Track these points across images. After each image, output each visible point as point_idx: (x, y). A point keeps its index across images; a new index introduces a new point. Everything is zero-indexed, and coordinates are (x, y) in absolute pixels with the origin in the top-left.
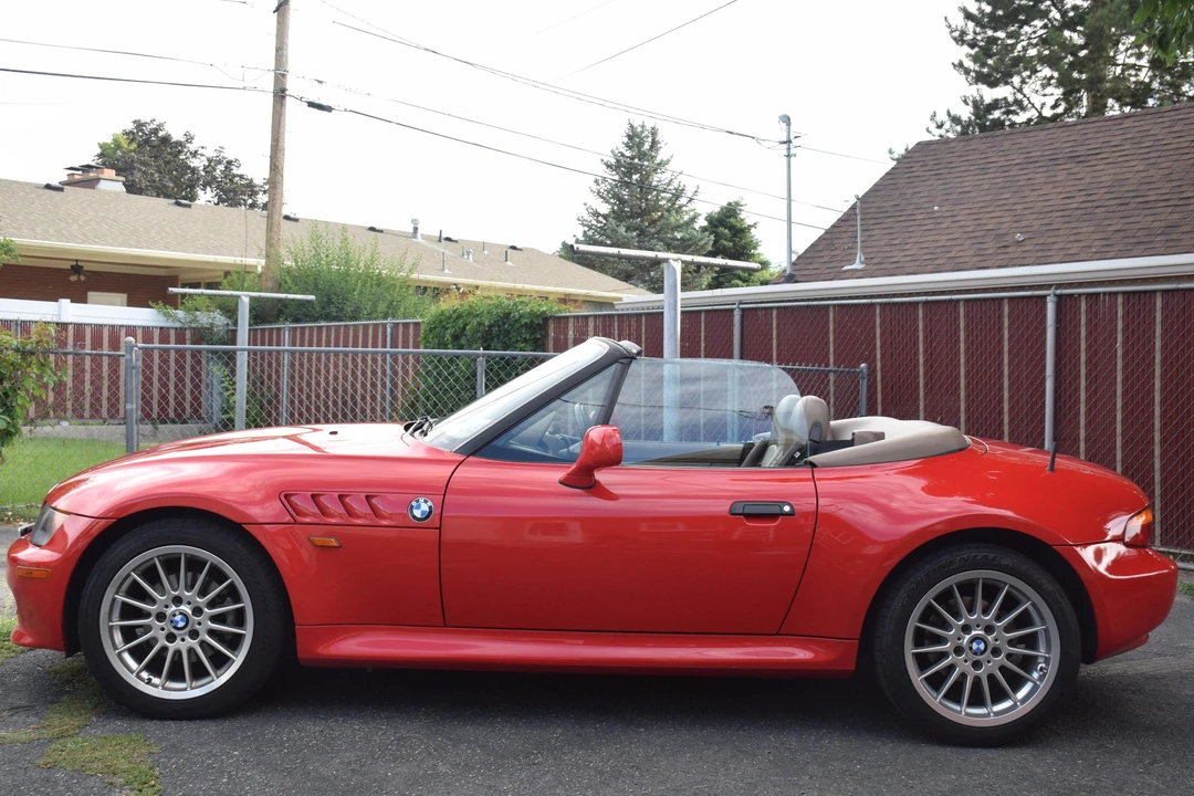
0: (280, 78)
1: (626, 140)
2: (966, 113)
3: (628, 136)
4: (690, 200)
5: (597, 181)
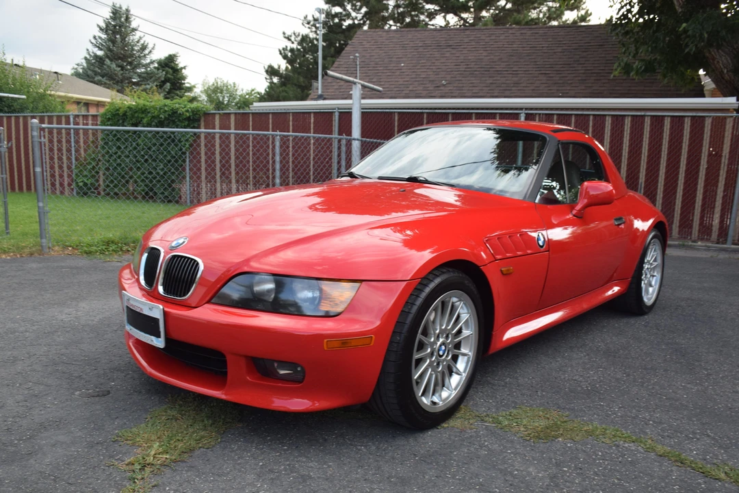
1: (112, 15)
2: (322, 17)
3: (113, 13)
4: (150, 52)
5: (95, 37)
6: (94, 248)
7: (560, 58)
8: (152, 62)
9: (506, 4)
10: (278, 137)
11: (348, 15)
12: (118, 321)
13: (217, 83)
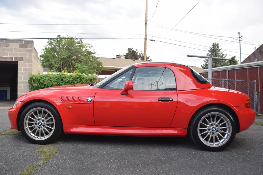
0: (146, 36)
1: (212, 46)
3: (213, 46)
4: (225, 57)
5: (207, 54)
8: (227, 60)
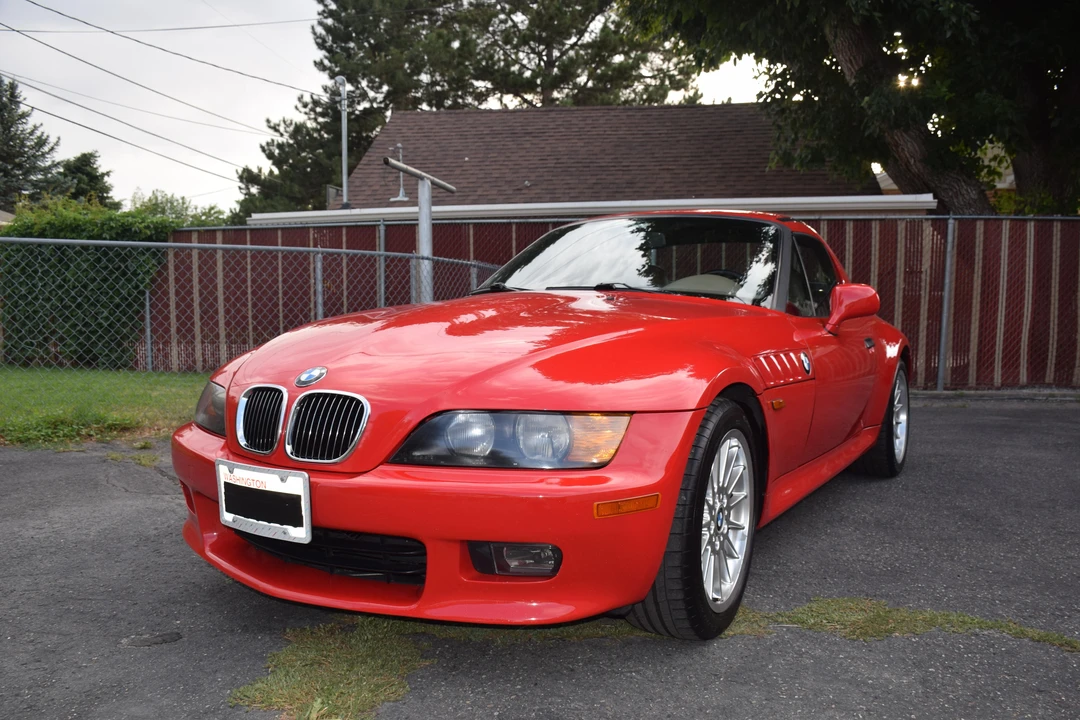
2: (325, 98)
4: (52, 149)
6: (33, 433)
7: (686, 148)
8: (56, 165)
9: (588, 80)
10: (320, 255)
11: (364, 96)
12: (131, 533)
13: (156, 198)
